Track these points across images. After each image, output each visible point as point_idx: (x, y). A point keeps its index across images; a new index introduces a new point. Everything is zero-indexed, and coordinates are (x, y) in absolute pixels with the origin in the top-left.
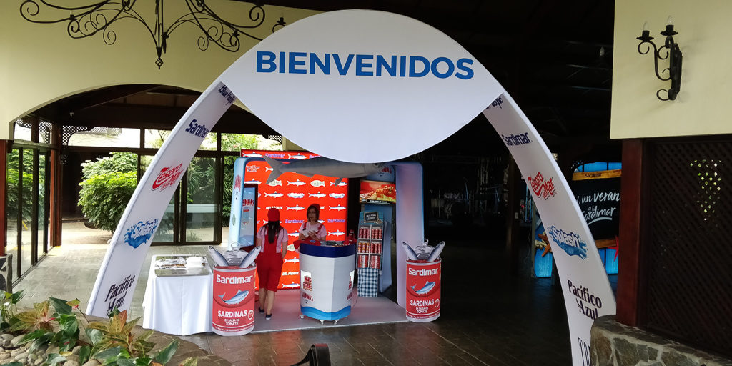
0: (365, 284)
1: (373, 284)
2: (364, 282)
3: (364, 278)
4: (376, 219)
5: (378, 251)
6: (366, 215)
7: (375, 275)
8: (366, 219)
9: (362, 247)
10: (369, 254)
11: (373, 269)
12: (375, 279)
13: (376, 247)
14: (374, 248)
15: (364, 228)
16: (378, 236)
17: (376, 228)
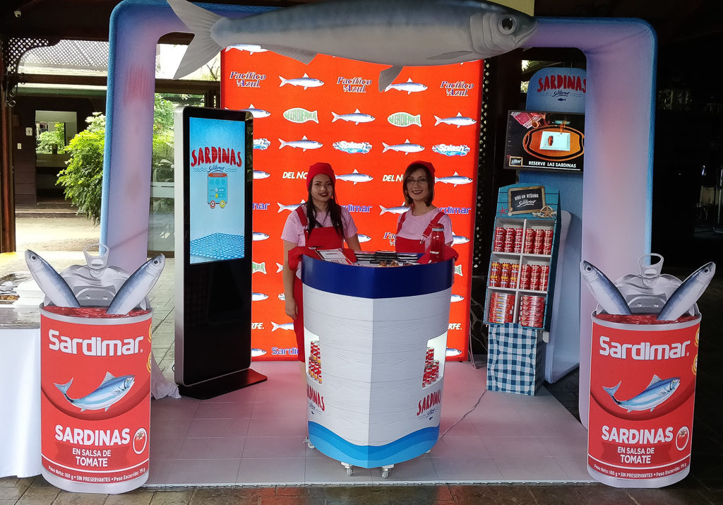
0: (505, 362)
1: (523, 364)
2: (501, 357)
3: (502, 348)
4: (538, 205)
5: (538, 284)
6: (514, 194)
7: (529, 342)
8: (514, 205)
9: (499, 274)
10: (517, 290)
11: (525, 327)
12: (528, 352)
13: (534, 274)
14: (529, 277)
15: (507, 227)
16: (542, 247)
17: (537, 229)
